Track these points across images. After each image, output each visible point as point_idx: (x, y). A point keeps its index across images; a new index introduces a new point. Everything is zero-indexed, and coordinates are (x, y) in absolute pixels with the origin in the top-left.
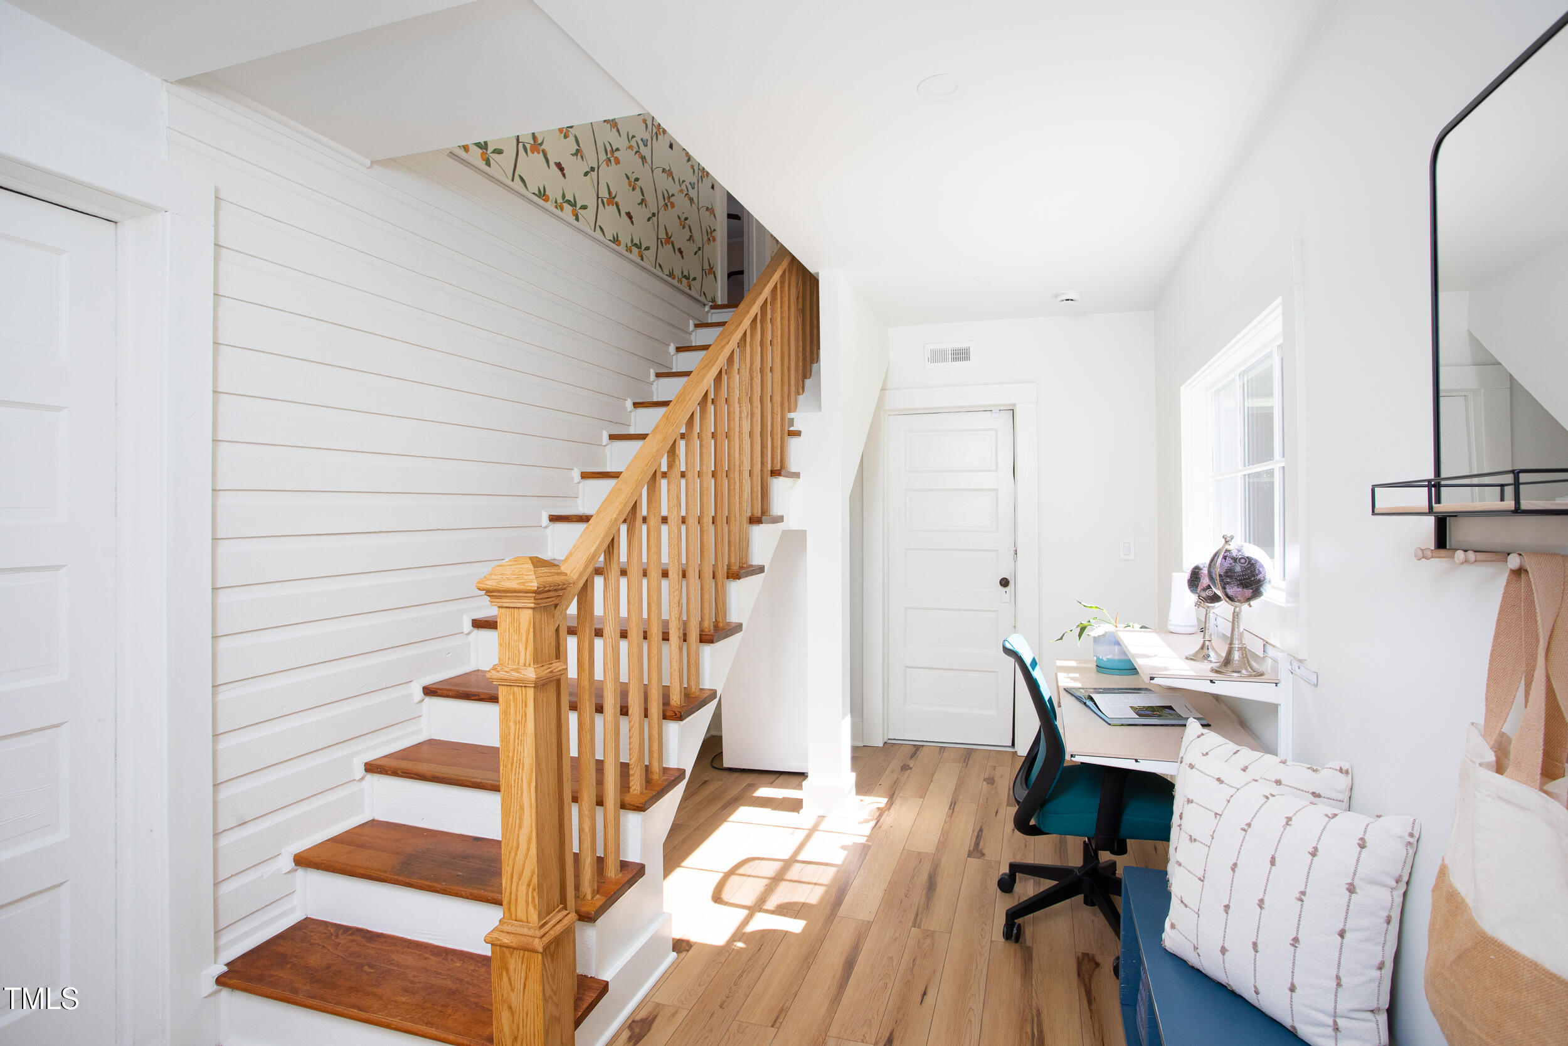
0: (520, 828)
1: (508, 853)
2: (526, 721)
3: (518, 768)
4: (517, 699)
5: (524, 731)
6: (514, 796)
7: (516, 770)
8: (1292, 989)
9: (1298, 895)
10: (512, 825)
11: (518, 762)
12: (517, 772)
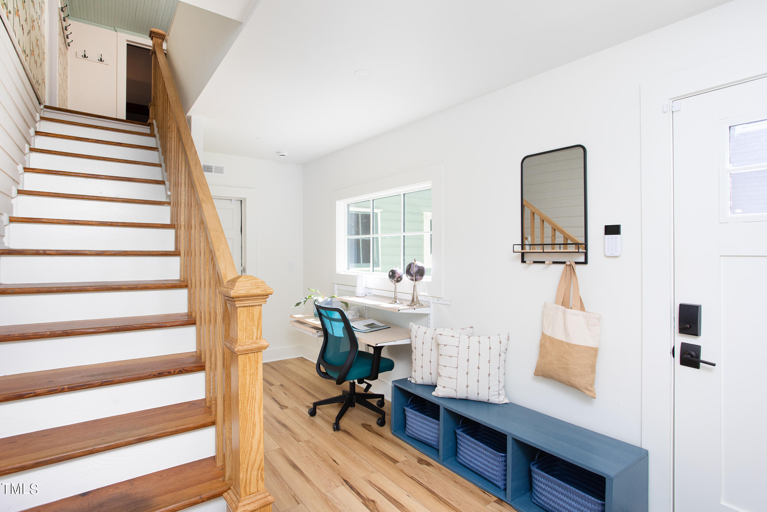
0: (253, 437)
1: (244, 456)
2: (257, 372)
3: (252, 402)
4: (251, 361)
5: (256, 379)
6: (249, 419)
7: (250, 403)
8: (489, 388)
9: (488, 361)
10: (247, 438)
11: (252, 398)
12: (251, 404)
